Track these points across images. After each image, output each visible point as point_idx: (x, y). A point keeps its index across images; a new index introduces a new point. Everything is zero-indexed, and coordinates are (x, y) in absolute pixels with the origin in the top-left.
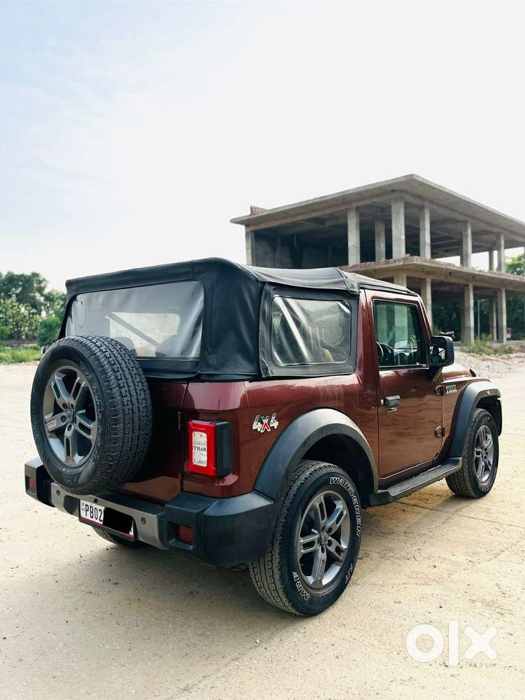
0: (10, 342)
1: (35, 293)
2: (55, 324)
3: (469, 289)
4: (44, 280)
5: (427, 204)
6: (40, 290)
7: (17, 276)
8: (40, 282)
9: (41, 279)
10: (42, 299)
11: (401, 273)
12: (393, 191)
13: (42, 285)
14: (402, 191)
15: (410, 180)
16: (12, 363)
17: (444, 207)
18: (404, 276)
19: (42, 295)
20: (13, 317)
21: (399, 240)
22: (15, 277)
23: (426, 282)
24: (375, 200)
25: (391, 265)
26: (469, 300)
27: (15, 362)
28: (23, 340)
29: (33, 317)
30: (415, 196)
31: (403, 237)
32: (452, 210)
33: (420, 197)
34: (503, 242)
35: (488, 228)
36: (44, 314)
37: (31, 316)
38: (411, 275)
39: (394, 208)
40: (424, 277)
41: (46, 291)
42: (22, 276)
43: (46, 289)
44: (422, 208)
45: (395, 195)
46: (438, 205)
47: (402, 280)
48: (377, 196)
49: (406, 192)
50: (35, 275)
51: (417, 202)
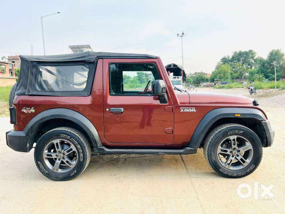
0: (237, 80)
1: (250, 59)
2: (254, 72)
4: (254, 53)
6: (252, 58)
7: (243, 52)
8: (253, 54)
9: (253, 52)
10: (253, 61)
13: (254, 55)
16: (227, 88)
19: (253, 60)
20: (240, 70)
22: (242, 53)
27: (229, 88)
28: (243, 79)
29: (248, 70)
36: (253, 68)
37: (247, 69)
41: (255, 58)
42: (245, 52)
43: (255, 57)
50: (251, 51)
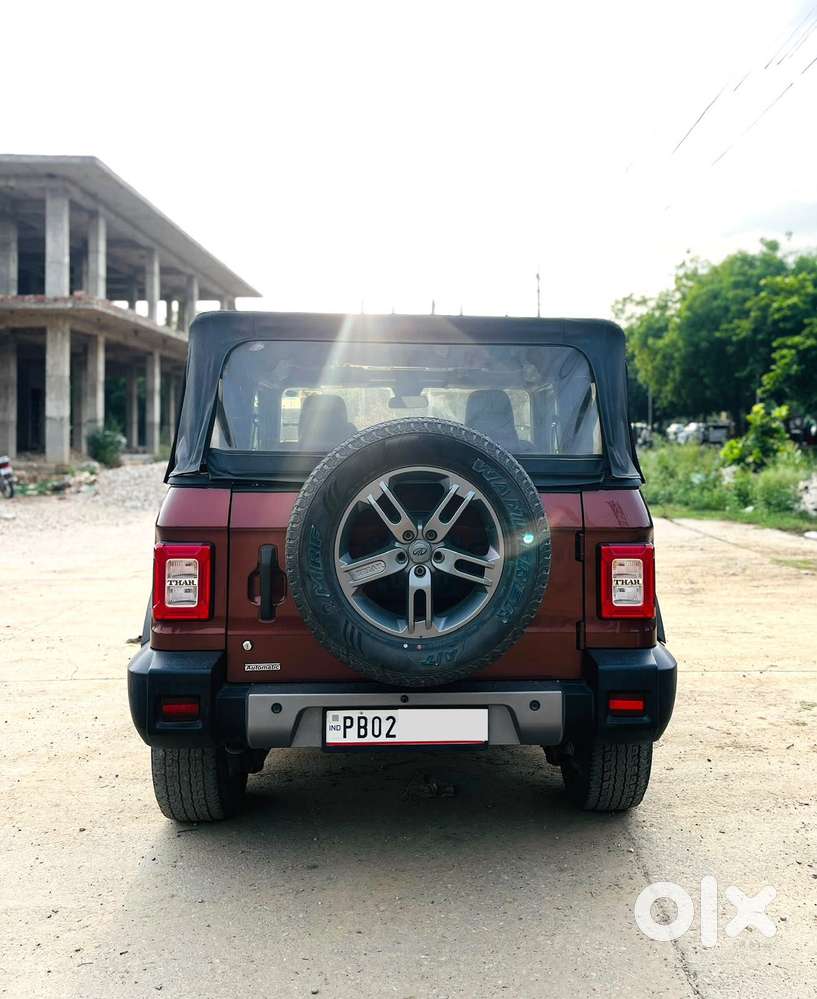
3: (153, 361)
5: (101, 209)
11: (60, 323)
12: (51, 176)
14: (65, 178)
15: (90, 165)
17: (126, 220)
18: (67, 328)
21: (60, 263)
23: (97, 343)
24: (12, 183)
25: (49, 306)
26: (153, 378)
30: (86, 192)
31: (67, 260)
32: (136, 227)
33: (93, 196)
34: (196, 291)
35: (181, 267)
38: (78, 327)
39: (50, 205)
40: (95, 332)
44: (94, 215)
45: (53, 184)
46: (118, 215)
47: (63, 334)
48: (17, 176)
49: (74, 183)
51: (87, 203)
